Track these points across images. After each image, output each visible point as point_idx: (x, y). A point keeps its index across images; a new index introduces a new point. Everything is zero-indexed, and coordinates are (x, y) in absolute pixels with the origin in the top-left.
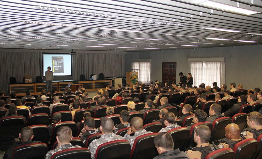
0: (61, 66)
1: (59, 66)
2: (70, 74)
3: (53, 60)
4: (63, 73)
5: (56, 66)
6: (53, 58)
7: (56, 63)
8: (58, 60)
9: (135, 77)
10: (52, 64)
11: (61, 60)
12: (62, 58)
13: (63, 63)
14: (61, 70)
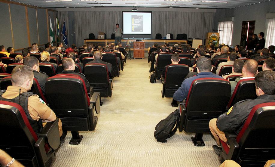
0: (140, 25)
1: (138, 25)
2: (150, 33)
3: (133, 19)
4: (142, 31)
5: (136, 25)
6: (133, 17)
7: (136, 22)
8: (138, 19)
9: (215, 39)
10: (132, 23)
11: (140, 18)
12: (142, 16)
13: (142, 21)
14: (141, 29)
